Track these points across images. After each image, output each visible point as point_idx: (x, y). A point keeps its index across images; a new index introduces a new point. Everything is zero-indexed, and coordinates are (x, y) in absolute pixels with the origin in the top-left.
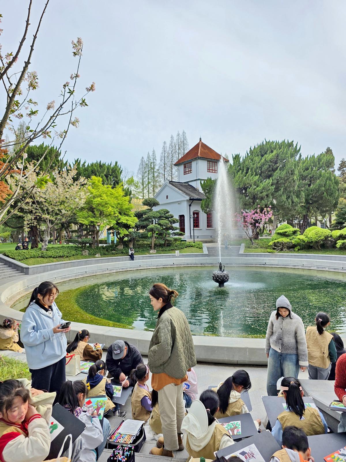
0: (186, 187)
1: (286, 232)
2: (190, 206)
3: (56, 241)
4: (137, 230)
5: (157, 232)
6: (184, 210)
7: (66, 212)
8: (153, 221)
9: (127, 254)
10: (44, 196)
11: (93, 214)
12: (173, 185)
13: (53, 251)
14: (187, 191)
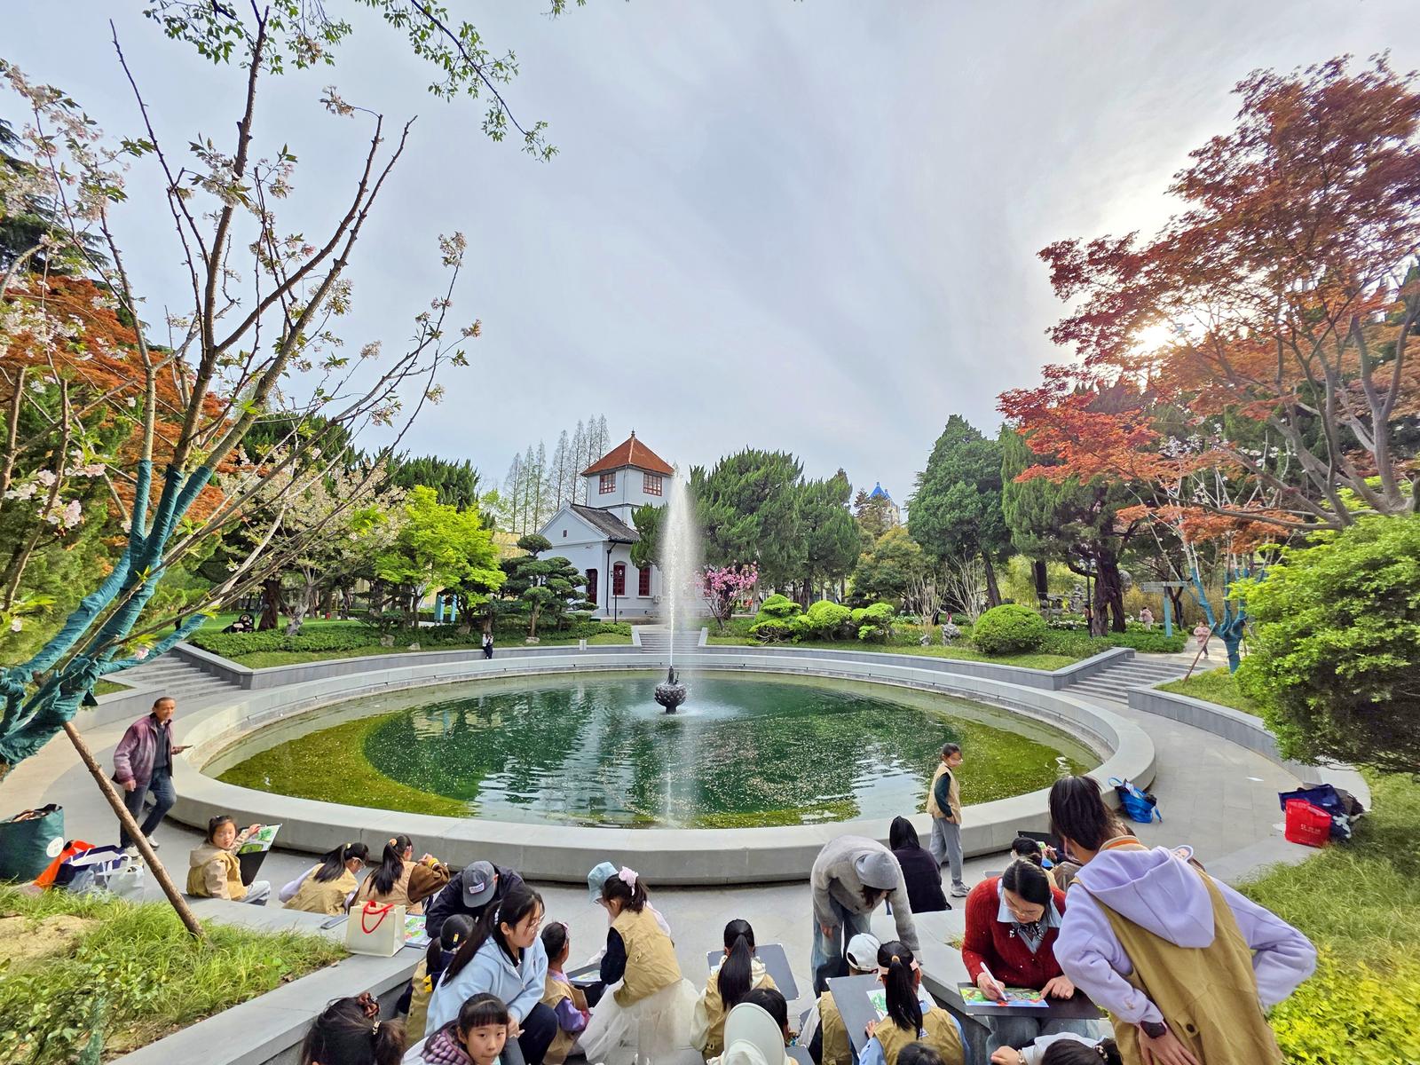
0: (602, 517)
1: (779, 609)
2: (609, 552)
3: (318, 612)
4: (503, 597)
5: (543, 602)
6: (598, 560)
7: (353, 555)
8: (536, 580)
9: (478, 644)
10: (305, 520)
11: (412, 563)
12: (578, 512)
13: (313, 637)
14: (604, 525)
